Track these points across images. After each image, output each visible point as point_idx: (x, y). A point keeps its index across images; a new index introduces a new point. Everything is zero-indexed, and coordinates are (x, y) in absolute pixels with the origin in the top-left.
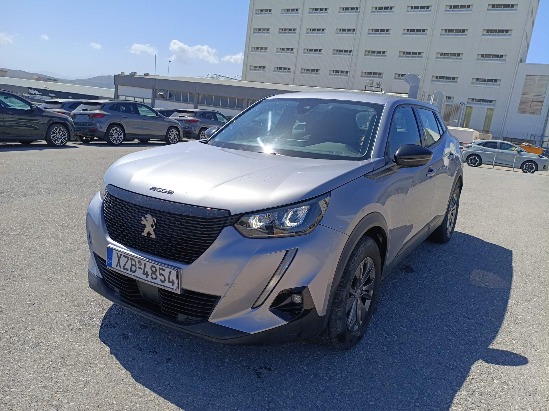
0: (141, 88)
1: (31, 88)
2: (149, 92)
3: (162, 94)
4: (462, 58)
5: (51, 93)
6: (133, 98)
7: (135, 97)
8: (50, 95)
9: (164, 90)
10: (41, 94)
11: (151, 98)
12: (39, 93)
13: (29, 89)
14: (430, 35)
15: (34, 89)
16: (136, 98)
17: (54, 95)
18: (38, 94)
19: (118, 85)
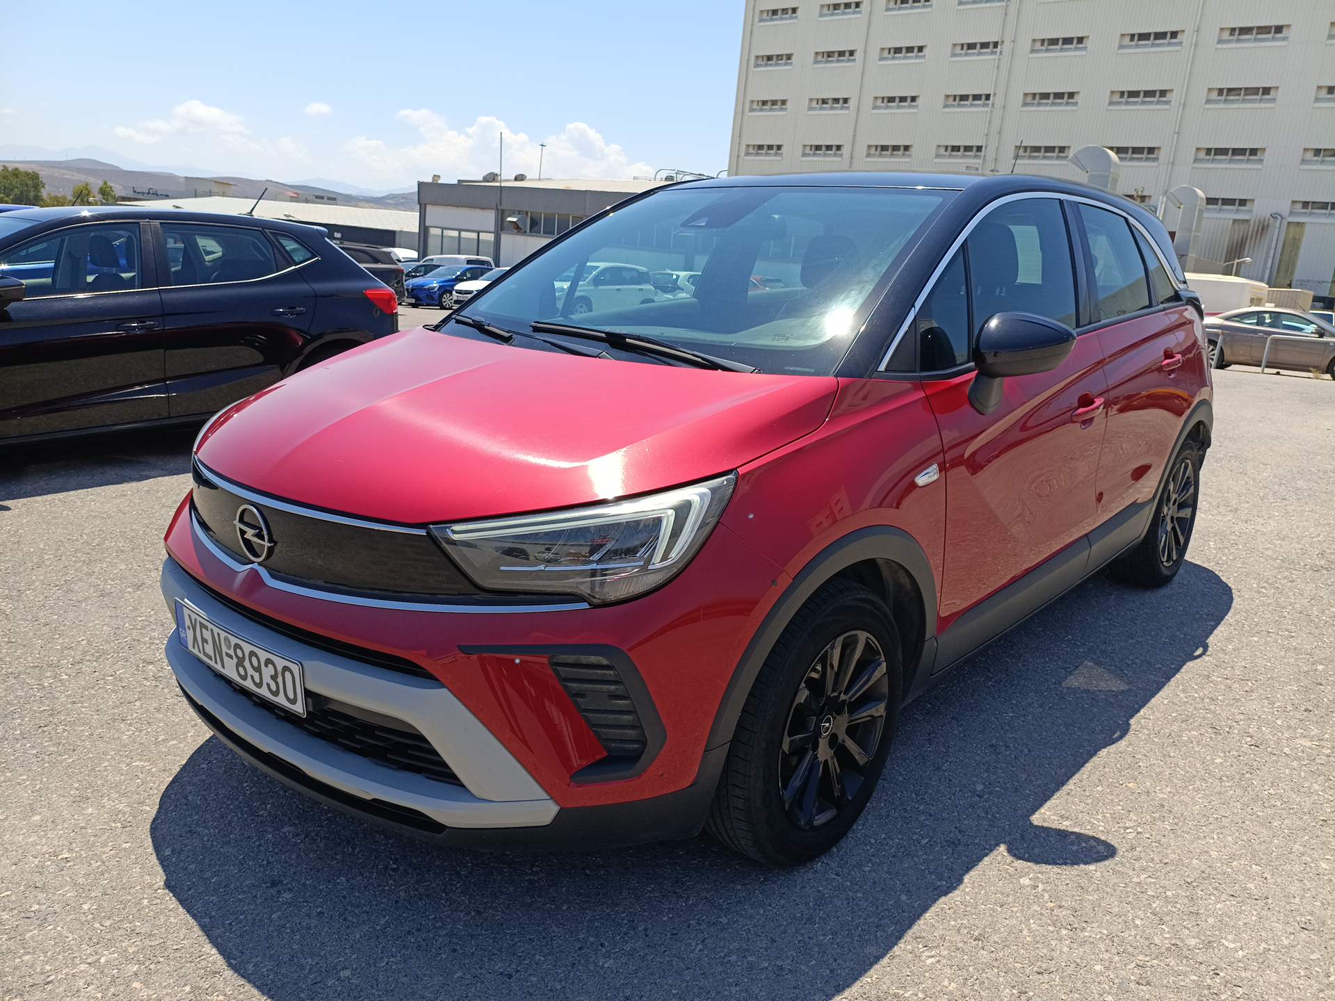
2: (489, 217)
3: (515, 219)
4: (1275, 99)
6: (457, 232)
7: (460, 230)
9: (519, 212)
11: (493, 230)
14: (1191, 45)
16: (462, 233)
19: (425, 205)
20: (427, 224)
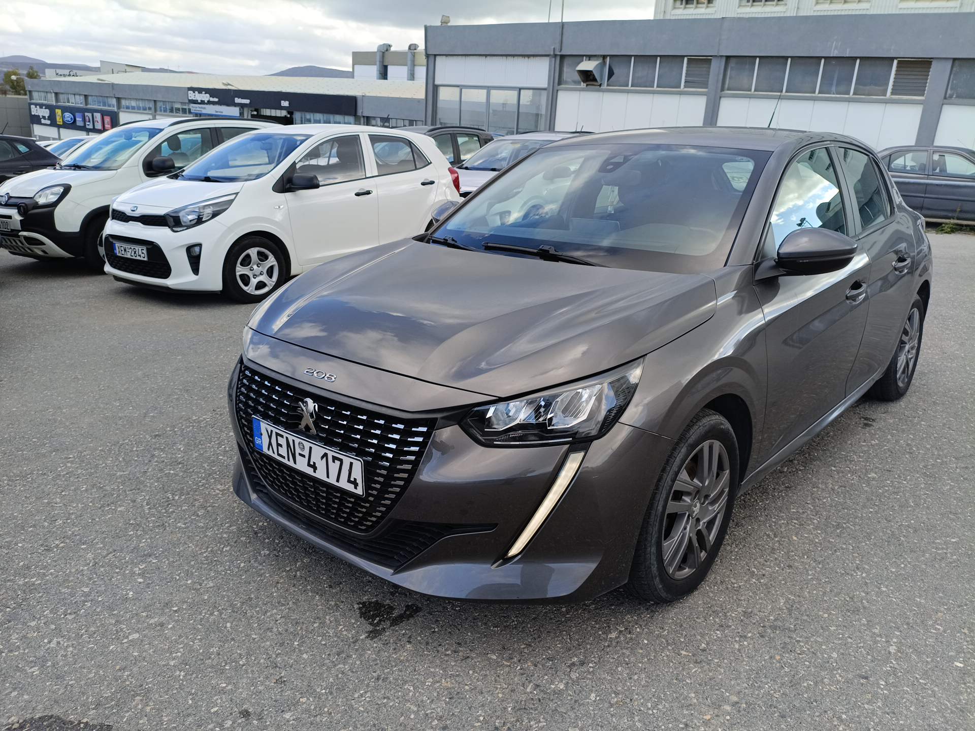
1: (193, 89)
2: (539, 68)
3: (591, 67)
6: (484, 92)
7: (489, 89)
8: (237, 100)
10: (216, 100)
11: (545, 86)
12: (212, 99)
13: (189, 92)
15: (200, 90)
16: (493, 92)
18: (209, 102)
19: (435, 56)
20: (437, 82)
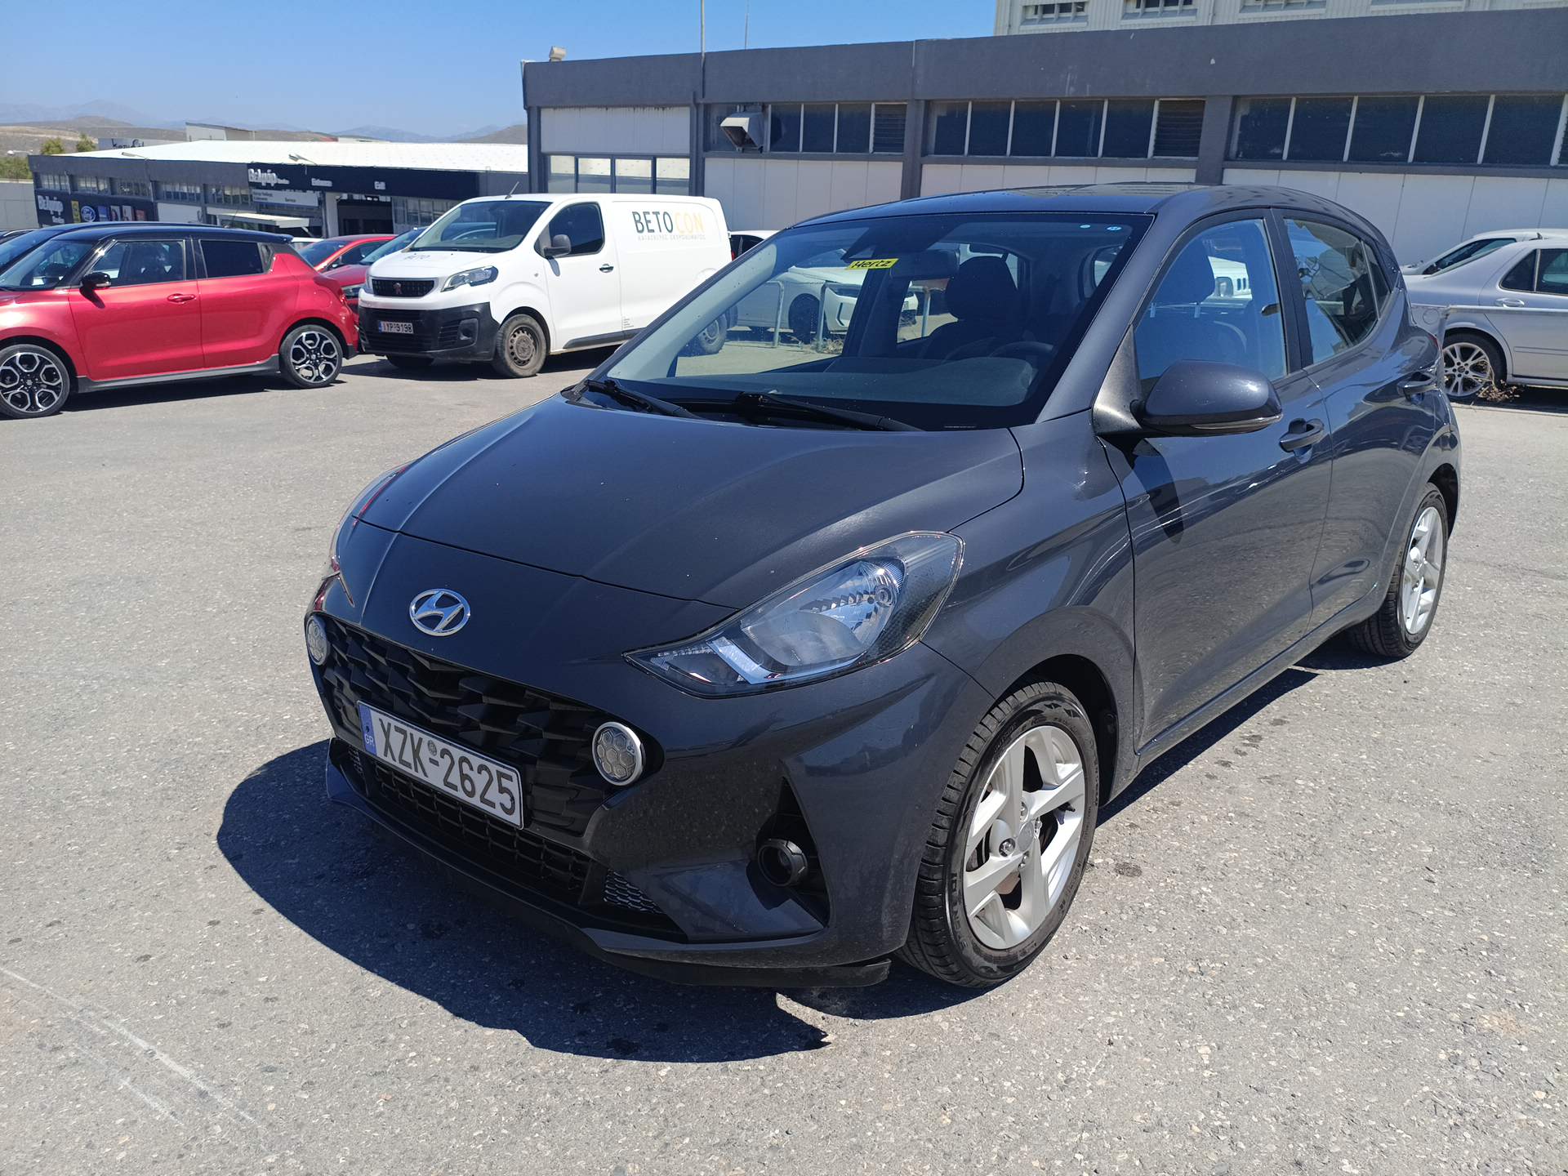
0: (639, 110)
1: (256, 166)
2: (678, 123)
3: (742, 122)
5: (317, 178)
6: (608, 161)
7: (613, 157)
8: (316, 182)
9: (745, 108)
10: (287, 182)
11: (687, 152)
12: (281, 181)
13: (251, 170)
15: (264, 167)
16: (618, 162)
17: (328, 184)
18: (278, 187)
19: (539, 109)
